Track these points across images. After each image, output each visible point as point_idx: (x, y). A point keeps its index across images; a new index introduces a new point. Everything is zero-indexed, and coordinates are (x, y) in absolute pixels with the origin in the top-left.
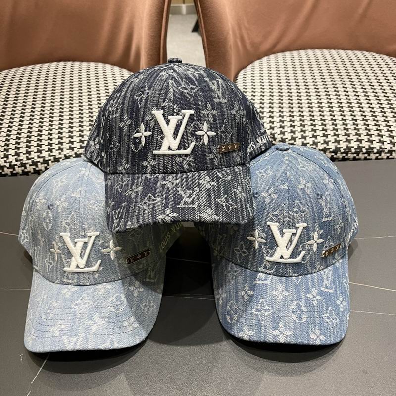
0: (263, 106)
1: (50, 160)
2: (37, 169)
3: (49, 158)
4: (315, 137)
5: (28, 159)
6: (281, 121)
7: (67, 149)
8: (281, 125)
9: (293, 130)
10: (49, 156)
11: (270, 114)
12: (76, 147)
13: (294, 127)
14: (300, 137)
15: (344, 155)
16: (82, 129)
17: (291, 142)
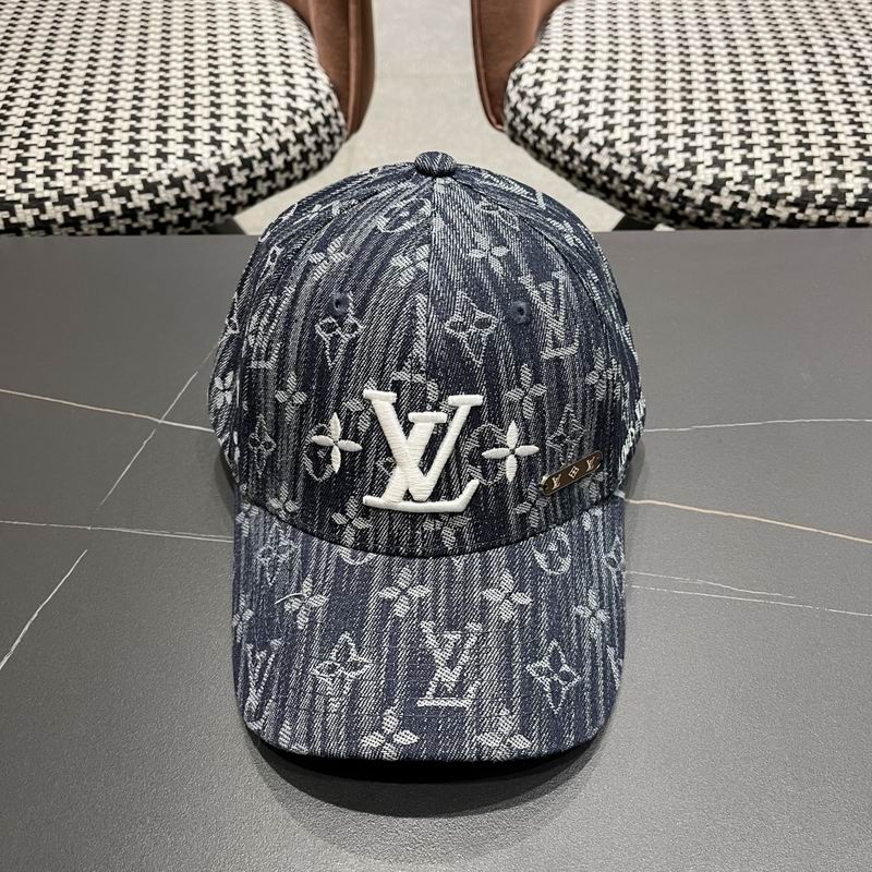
0: (613, 85)
1: (48, 199)
2: (13, 220)
3: (47, 193)
4: (750, 163)
6: (658, 122)
7: (95, 174)
8: (658, 133)
9: (692, 144)
10: (46, 186)
11: (632, 104)
12: (118, 169)
13: (693, 136)
14: (710, 162)
15: (824, 212)
16: (138, 125)
17: (684, 175)
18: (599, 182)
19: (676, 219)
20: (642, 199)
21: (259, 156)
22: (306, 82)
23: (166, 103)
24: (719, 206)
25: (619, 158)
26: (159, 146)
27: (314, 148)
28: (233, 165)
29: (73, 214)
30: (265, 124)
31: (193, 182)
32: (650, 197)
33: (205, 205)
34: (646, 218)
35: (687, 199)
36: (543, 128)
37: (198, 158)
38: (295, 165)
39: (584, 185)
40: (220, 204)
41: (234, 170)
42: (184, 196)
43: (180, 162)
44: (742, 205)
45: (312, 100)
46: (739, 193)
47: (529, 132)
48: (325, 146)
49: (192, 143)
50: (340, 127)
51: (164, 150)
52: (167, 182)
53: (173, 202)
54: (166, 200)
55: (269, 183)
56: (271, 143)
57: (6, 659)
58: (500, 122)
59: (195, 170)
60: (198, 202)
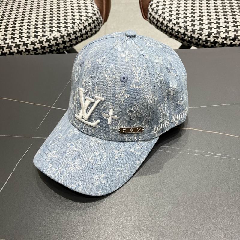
0: (179, 6)
1: (21, 45)
2: (11, 51)
3: (20, 43)
4: (219, 28)
5: (5, 43)
6: (192, 16)
7: (33, 37)
8: (192, 20)
9: (202, 23)
10: (20, 41)
11: (185, 11)
12: (39, 36)
13: (202, 20)
14: (207, 28)
16: (45, 23)
17: (199, 32)
18: (175, 35)
19: (197, 45)
20: (187, 39)
21: (78, 30)
22: (91, 8)
23: (52, 16)
24: (210, 41)
25: (181, 27)
26: (51, 29)
27: (94, 27)
28: (71, 33)
29: (27, 49)
30: (80, 21)
31: (60, 38)
32: (190, 39)
33: (64, 45)
34: (188, 45)
35: (200, 39)
36: (159, 19)
37: (61, 32)
38: (89, 33)
39: (171, 36)
40: (68, 44)
41: (71, 35)
42: (58, 42)
43: (57, 33)
44: (216, 40)
45: (93, 13)
46: (216, 37)
47: (155, 20)
48: (97, 27)
49: (59, 27)
50: (101, 21)
51: (52, 30)
52: (53, 39)
53: (55, 45)
54: (53, 44)
55: (81, 38)
56: (82, 26)
57: (11, 174)
58: (146, 18)
59: (60, 35)
60: (62, 44)
